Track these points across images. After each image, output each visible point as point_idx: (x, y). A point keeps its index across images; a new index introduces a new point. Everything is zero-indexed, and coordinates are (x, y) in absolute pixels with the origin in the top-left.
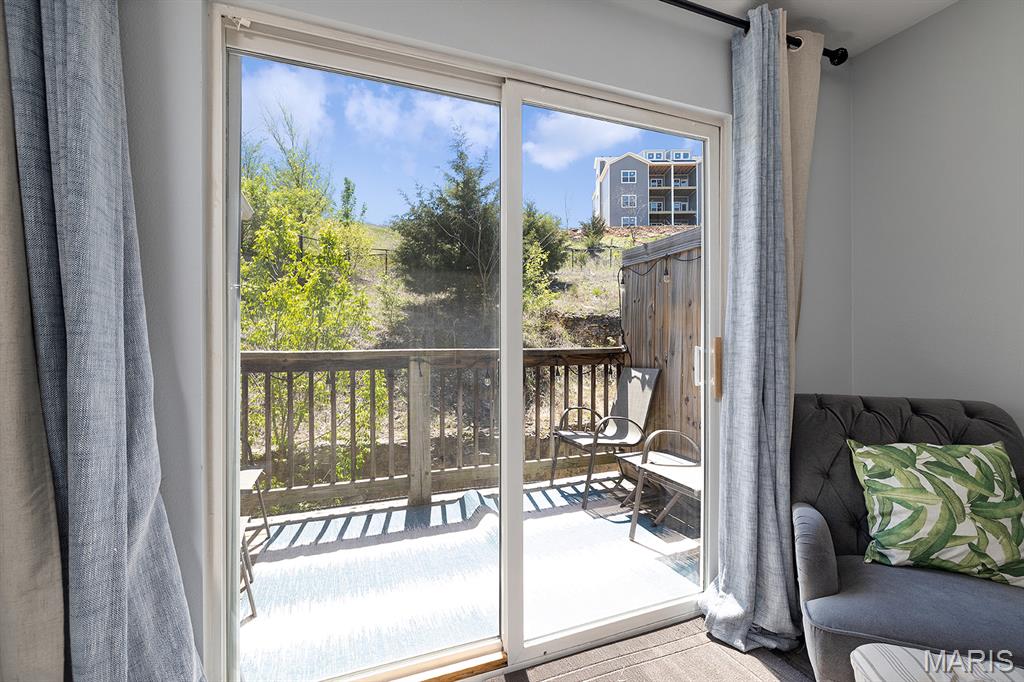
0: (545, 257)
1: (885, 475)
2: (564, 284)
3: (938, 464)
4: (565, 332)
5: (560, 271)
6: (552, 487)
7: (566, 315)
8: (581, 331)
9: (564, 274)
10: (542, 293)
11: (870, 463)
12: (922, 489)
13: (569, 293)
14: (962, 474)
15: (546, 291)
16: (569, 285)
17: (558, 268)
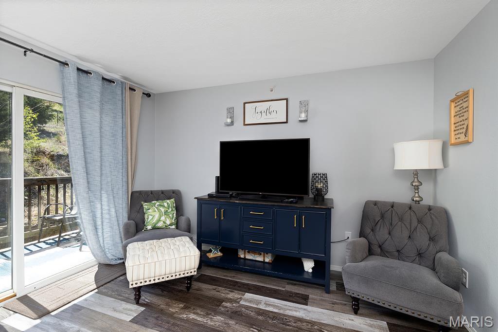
0: (34, 116)
1: (149, 209)
2: (50, 133)
3: (160, 205)
4: (51, 163)
5: (47, 125)
6: (39, 242)
7: (51, 153)
8: (63, 162)
9: (50, 127)
10: (32, 138)
11: (146, 207)
12: (155, 211)
13: (54, 139)
14: (164, 206)
15: (36, 138)
16: (54, 135)
17: (46, 123)
